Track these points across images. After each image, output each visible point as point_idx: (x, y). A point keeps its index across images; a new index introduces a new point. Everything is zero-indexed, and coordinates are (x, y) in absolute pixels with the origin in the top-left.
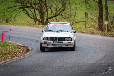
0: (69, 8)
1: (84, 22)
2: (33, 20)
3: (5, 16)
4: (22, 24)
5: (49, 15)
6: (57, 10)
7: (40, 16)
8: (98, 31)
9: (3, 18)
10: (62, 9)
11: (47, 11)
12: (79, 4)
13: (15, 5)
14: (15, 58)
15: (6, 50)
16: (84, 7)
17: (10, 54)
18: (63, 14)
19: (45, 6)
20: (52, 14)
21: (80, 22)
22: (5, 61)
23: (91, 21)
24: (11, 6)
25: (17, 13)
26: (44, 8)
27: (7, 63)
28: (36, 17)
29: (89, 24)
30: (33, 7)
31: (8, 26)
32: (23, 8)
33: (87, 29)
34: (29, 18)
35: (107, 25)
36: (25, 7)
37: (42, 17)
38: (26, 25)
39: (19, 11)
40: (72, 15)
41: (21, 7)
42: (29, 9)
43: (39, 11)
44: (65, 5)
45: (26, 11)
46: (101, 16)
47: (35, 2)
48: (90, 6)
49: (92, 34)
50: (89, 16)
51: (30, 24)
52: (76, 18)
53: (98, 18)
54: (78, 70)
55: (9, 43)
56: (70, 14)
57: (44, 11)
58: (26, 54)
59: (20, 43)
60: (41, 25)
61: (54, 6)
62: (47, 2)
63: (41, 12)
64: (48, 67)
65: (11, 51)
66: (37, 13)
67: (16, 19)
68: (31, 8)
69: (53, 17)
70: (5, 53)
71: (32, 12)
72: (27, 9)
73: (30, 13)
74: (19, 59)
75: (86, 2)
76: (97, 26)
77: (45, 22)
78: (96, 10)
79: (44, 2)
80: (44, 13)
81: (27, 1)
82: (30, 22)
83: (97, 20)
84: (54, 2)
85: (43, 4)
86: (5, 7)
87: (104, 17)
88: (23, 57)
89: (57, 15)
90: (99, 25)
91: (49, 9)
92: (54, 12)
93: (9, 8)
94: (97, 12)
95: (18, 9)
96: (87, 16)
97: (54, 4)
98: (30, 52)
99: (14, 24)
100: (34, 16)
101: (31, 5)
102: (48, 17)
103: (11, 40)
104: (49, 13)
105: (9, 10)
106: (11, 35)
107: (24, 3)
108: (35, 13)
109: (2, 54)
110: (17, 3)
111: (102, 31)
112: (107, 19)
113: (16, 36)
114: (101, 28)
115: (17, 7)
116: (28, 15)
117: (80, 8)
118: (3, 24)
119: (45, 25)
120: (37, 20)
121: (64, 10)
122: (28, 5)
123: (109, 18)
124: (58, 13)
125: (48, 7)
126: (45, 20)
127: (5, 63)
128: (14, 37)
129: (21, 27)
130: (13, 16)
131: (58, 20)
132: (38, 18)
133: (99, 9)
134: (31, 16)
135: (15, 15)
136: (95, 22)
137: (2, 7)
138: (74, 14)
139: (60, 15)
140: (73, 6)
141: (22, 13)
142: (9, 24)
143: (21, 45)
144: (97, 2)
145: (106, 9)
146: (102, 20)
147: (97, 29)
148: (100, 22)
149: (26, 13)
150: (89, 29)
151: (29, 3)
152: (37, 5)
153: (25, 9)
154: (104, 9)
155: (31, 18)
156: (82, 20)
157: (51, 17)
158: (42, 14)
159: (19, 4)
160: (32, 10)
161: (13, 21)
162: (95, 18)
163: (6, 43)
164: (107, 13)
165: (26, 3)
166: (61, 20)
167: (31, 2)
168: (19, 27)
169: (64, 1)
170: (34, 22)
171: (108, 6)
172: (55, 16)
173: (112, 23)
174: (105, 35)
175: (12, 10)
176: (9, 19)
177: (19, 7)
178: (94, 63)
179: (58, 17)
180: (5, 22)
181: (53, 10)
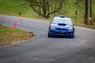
0: (64, 7)
1: (74, 17)
2: (38, 15)
3: (18, 10)
4: (30, 17)
5: (50, 12)
6: (55, 8)
7: (43, 12)
8: (84, 25)
9: (17, 12)
10: (59, 7)
11: (48, 8)
12: (72, 4)
13: (26, 3)
14: (24, 40)
15: (18, 34)
16: (75, 7)
17: (20, 37)
18: (60, 11)
19: (47, 5)
20: (52, 11)
21: (72, 17)
22: (16, 42)
23: (79, 17)
24: (23, 4)
25: (27, 9)
26: (46, 6)
27: (18, 43)
28: (41, 12)
29: (78, 19)
30: (39, 5)
31: (20, 18)
32: (32, 5)
33: (76, 22)
34: (35, 13)
35: (91, 20)
36: (33, 5)
37: (45, 13)
38: (33, 18)
39: (29, 8)
40: (66, 13)
41: (30, 4)
42: (36, 7)
43: (43, 8)
44: (61, 5)
45: (33, 8)
46: (86, 14)
47: (41, 2)
48: (79, 6)
49: (79, 26)
50: (78, 13)
51: (36, 17)
52: (69, 15)
53: (84, 15)
54: (68, 51)
55: (20, 30)
56: (65, 11)
57: (46, 8)
58: (32, 38)
59: (28, 30)
60: (43, 18)
61: (54, 5)
62: (49, 2)
63: (44, 9)
64: (47, 48)
65: (21, 35)
66: (42, 9)
67: (26, 13)
68: (37, 6)
69: (52, 13)
70: (17, 37)
71: (38, 9)
72: (34, 7)
73: (36, 9)
74: (26, 41)
75: (77, 3)
76: (83, 21)
77: (46, 16)
78: (83, 9)
79: (47, 2)
80: (46, 10)
81: (35, 1)
82: (36, 16)
83: (84, 17)
84: (54, 3)
85: (46, 3)
86: (18, 4)
87: (89, 15)
88: (30, 40)
89: (56, 12)
90: (85, 20)
91: (50, 7)
92: (53, 10)
93: (22, 5)
94: (84, 11)
95: (28, 6)
96: (77, 13)
97: (54, 4)
98: (35, 36)
99: (24, 16)
100: (39, 11)
101: (37, 3)
102: (49, 13)
103: (22, 28)
104: (50, 10)
105: (22, 6)
106: (22, 24)
107: (32, 2)
108: (40, 10)
109: (15, 37)
110: (27, 2)
111: (87, 25)
112: (91, 16)
113: (25, 25)
114: (86, 22)
115: (28, 5)
116: (35, 10)
117: (72, 8)
118: (17, 16)
119: (46, 18)
120: (41, 14)
121: (61, 8)
122: (35, 4)
123: (92, 15)
124: (56, 10)
125: (49, 6)
126: (47, 15)
127: (17, 44)
128: (24, 25)
129: (30, 19)
130: (24, 11)
131: (56, 15)
132: (42, 13)
133: (86, 9)
134: (37, 11)
135: (25, 10)
136: (82, 18)
137: (17, 4)
138: (68, 12)
139: (58, 12)
140: (67, 6)
141: (30, 9)
142: (21, 17)
143: (29, 32)
144: (84, 4)
145: (90, 9)
146: (87, 17)
147: (83, 23)
148: (86, 18)
149: (33, 9)
150: (78, 23)
151: (36, 2)
152: (42, 4)
153: (33, 6)
154: (89, 9)
155: (37, 13)
156: (73, 16)
157: (51, 12)
158: (45, 11)
159: (29, 3)
160: (38, 7)
161: (24, 14)
162: (82, 15)
163: (18, 29)
164: (91, 12)
165: (34, 2)
166: (58, 15)
167: (37, 2)
168: (28, 19)
169: (61, 2)
170: (39, 16)
171: (92, 7)
172: (54, 12)
173: (94, 19)
174: (88, 27)
175: (24, 7)
176: (21, 13)
177: (29, 5)
178: (79, 47)
179: (56, 13)
180: (18, 15)
181: (53, 8)
